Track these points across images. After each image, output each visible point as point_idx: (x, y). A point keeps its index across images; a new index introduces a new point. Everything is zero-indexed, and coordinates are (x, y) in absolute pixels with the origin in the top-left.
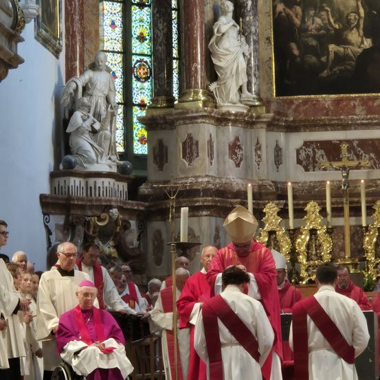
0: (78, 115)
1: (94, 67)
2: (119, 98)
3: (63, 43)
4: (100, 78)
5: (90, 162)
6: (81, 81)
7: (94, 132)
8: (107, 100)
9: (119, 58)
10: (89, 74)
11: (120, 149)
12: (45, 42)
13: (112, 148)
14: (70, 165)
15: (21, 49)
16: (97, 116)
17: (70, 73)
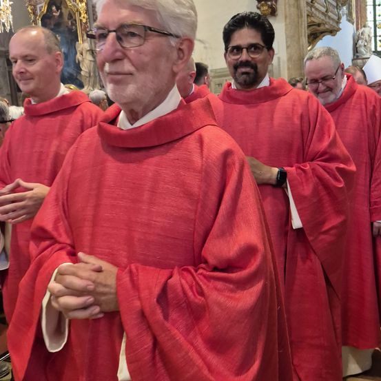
0: (360, 42)
1: (365, 26)
2: (372, 35)
3: (355, 20)
4: (366, 30)
5: (364, 55)
6: (360, 31)
7: (365, 46)
8: (369, 36)
9: (373, 23)
10: (363, 29)
11: (373, 50)
12: (349, 21)
13: (370, 50)
14: (358, 56)
15: (341, 26)
16: (366, 41)
17: (357, 29)
